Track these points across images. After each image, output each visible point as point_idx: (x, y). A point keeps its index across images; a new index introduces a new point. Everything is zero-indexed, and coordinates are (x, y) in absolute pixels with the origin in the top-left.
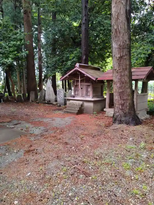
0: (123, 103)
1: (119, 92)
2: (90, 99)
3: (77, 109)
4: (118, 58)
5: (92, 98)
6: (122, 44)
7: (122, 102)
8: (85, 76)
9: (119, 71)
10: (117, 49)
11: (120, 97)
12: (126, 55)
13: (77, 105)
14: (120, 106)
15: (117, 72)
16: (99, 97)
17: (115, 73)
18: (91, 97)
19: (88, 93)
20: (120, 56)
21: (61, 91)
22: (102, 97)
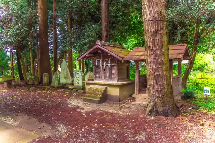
0: (160, 89)
1: (155, 75)
2: (115, 82)
3: (98, 95)
4: (152, 33)
5: (118, 81)
6: (156, 15)
7: (158, 88)
8: (108, 54)
9: (154, 49)
10: (150, 22)
11: (156, 81)
12: (162, 29)
13: (98, 91)
14: (157, 94)
15: (151, 50)
16: (125, 80)
17: (148, 52)
18: (116, 80)
19: (111, 75)
20: (154, 30)
21: (79, 73)
22: (128, 79)
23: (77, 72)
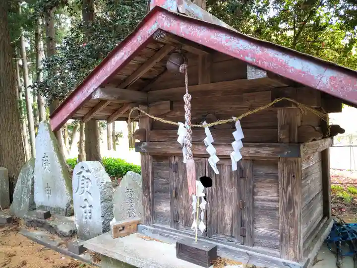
23: (84, 173)
